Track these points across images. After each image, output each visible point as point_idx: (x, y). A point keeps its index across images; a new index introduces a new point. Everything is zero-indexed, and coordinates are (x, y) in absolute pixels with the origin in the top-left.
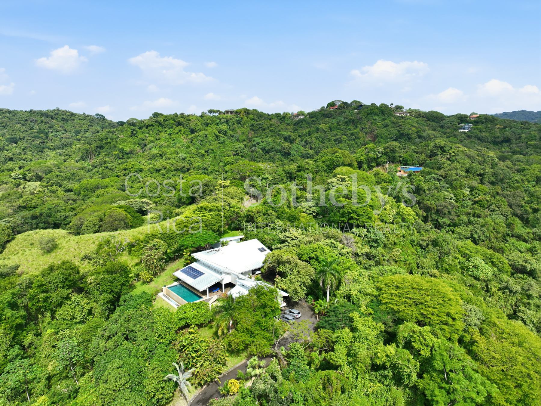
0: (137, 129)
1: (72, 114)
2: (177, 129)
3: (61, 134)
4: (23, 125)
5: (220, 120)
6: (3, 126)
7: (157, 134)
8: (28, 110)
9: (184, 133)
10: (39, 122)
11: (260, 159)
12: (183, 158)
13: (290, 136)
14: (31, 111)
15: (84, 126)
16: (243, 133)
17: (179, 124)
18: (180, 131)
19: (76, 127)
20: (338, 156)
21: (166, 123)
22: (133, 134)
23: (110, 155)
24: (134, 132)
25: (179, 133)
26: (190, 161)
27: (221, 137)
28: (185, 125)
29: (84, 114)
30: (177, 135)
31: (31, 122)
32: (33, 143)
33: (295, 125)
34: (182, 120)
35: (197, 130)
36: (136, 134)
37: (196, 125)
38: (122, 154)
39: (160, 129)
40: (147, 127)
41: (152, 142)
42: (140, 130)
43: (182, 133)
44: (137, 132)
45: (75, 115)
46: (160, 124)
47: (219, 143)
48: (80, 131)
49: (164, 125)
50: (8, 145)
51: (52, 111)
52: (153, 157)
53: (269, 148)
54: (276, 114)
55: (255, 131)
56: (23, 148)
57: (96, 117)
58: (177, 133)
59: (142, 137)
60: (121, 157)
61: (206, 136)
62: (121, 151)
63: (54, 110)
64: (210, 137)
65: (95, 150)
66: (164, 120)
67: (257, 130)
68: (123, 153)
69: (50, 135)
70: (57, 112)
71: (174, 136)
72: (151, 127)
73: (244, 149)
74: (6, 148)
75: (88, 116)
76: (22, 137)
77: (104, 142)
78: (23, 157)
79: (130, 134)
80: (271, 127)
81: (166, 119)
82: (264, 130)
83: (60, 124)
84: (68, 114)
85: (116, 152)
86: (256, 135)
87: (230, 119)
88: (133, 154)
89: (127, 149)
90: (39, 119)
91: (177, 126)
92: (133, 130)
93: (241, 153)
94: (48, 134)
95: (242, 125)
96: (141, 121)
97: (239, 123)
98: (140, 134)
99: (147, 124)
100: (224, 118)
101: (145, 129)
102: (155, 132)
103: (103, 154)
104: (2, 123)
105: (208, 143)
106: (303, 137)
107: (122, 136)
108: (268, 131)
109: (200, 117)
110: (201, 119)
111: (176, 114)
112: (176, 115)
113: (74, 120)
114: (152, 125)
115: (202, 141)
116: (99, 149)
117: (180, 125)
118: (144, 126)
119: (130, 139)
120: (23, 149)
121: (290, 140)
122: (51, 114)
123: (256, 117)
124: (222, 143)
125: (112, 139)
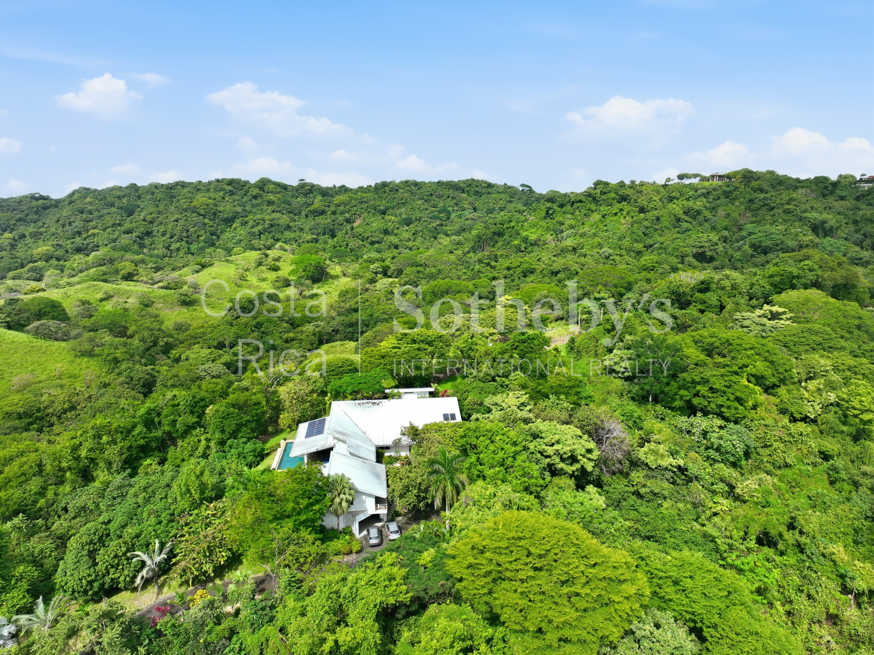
0: (555, 207)
1: (490, 185)
2: (617, 207)
3: (467, 213)
4: (426, 201)
5: (696, 192)
6: (403, 203)
7: (585, 215)
8: (436, 181)
9: (628, 214)
10: (445, 197)
11: (744, 265)
12: (607, 254)
13: (824, 222)
14: (439, 182)
15: (501, 202)
16: (728, 215)
17: (623, 199)
18: (621, 210)
19: (490, 203)
20: (806, 268)
21: (603, 197)
22: (548, 215)
23: (509, 246)
24: (550, 212)
25: (619, 214)
26: (615, 262)
27: (686, 221)
28: (632, 201)
29: (505, 184)
30: (616, 218)
31: (437, 196)
32: (429, 226)
33: (858, 199)
34: (629, 192)
35: (649, 208)
36: (552, 214)
37: (650, 200)
38: (525, 245)
39: (593, 206)
40: (573, 203)
41: (572, 227)
42: (559, 209)
43: (625, 213)
44: (554, 212)
45: (493, 187)
46: (594, 199)
47: (678, 232)
48: (494, 209)
49: (599, 201)
50: (398, 228)
51: (464, 182)
52: (562, 251)
53: (769, 243)
54: (816, 178)
55: (755, 212)
56: (413, 232)
57: (521, 188)
58: (616, 214)
59: (561, 219)
60: (523, 249)
61: (658, 219)
62: (525, 240)
63: (467, 180)
64: (665, 222)
65: (490, 239)
66: (601, 191)
67: (758, 209)
68: (526, 243)
69: (453, 215)
70: (470, 182)
71: (608, 220)
72: (578, 204)
73: (716, 244)
74: (396, 231)
75: (510, 187)
76: (418, 218)
77: (506, 226)
78: (410, 244)
79: (544, 215)
80: (788, 204)
81: (604, 191)
82: (772, 209)
83: (470, 199)
84: (484, 184)
85: (516, 242)
86: (754, 219)
87: (714, 190)
88: (538, 245)
89: (533, 237)
90: (446, 192)
91: (619, 202)
92: (549, 209)
93: (711, 250)
94: (450, 214)
95: (732, 201)
96: (566, 195)
97: (727, 197)
98: (559, 214)
99: (573, 200)
100: (705, 188)
101: (568, 208)
102: (584, 211)
103: (500, 244)
104: (402, 199)
105: (659, 232)
106: (861, 225)
107: (533, 217)
108: (780, 211)
109: (663, 186)
110: (663, 190)
111: (622, 182)
112: (622, 185)
113: (490, 193)
114: (581, 201)
115: (647, 228)
116: (496, 237)
117: (625, 200)
118: (569, 202)
119: (543, 223)
120: (414, 234)
121: (824, 229)
122: (462, 185)
123: (765, 186)
124: (684, 232)
125: (518, 222)
